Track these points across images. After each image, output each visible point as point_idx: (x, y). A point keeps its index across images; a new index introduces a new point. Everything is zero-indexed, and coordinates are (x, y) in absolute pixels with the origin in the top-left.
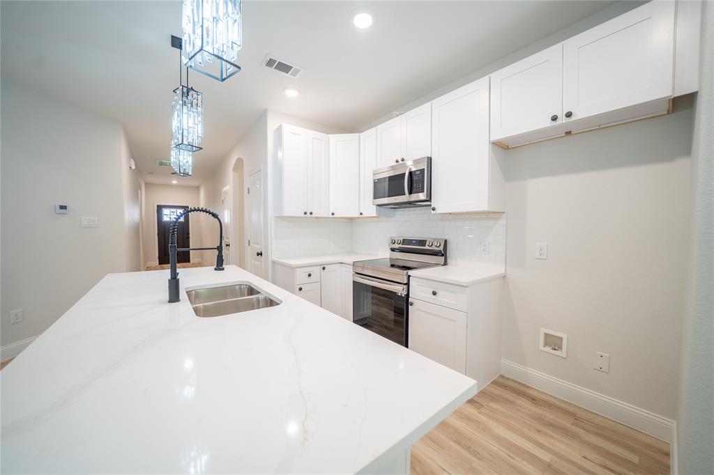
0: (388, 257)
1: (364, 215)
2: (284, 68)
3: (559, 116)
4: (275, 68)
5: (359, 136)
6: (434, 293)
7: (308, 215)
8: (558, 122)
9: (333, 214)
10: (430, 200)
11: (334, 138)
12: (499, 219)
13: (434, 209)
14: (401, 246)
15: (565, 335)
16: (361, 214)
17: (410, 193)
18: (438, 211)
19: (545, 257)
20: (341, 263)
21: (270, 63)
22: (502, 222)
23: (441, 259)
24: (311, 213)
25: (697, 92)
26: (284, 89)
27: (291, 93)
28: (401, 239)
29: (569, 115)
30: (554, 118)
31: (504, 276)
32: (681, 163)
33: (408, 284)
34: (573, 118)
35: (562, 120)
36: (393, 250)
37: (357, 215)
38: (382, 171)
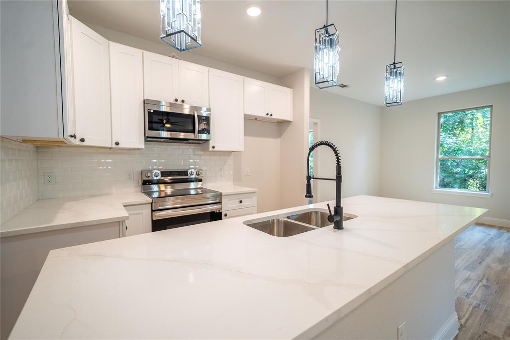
3: (269, 114)
5: (109, 45)
12: (229, 156)
16: (117, 144)
17: (198, 133)
33: (221, 202)
38: (158, 103)
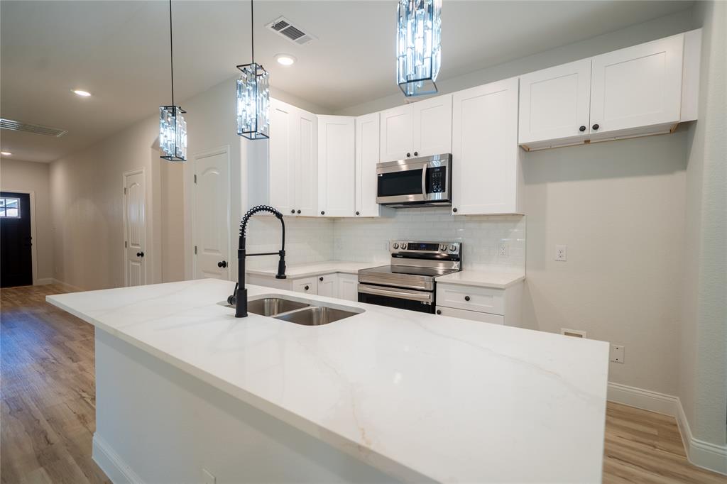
0: (390, 264)
1: (361, 215)
2: (294, 33)
3: (587, 127)
4: (282, 32)
5: (355, 120)
6: (467, 299)
7: (296, 214)
8: (586, 133)
9: (323, 213)
10: (450, 200)
11: (323, 119)
12: (519, 221)
13: (455, 210)
14: (406, 250)
15: (585, 332)
16: (358, 213)
17: (428, 192)
18: (459, 212)
19: (564, 258)
20: (338, 272)
21: (279, 26)
22: (522, 224)
23: (455, 265)
24: (299, 212)
25: (696, 121)
26: (277, 55)
27: (285, 61)
28: (406, 243)
29: (596, 127)
30: (583, 129)
31: (524, 280)
32: (679, 176)
33: (434, 292)
34: (599, 131)
35: (589, 132)
36: (394, 256)
37: (353, 215)
38: (395, 164)
